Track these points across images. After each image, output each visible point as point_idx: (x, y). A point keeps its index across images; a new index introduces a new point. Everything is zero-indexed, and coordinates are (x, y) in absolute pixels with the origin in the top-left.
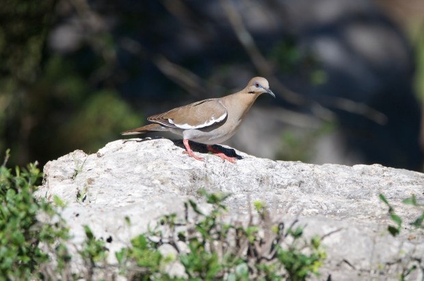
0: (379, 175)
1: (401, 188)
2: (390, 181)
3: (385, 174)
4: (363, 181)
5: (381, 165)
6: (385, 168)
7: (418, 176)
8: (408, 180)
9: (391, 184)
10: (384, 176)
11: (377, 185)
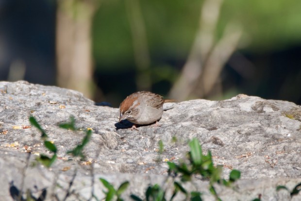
0: (25, 94)
1: (52, 108)
2: (38, 101)
3: (32, 92)
4: (7, 101)
5: (27, 82)
6: (32, 85)
7: (71, 94)
8: (60, 99)
9: (39, 104)
10: (30, 95)
11: (23, 106)
